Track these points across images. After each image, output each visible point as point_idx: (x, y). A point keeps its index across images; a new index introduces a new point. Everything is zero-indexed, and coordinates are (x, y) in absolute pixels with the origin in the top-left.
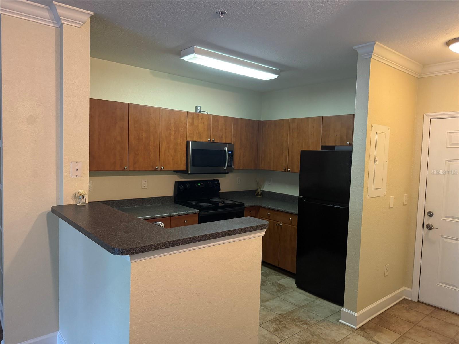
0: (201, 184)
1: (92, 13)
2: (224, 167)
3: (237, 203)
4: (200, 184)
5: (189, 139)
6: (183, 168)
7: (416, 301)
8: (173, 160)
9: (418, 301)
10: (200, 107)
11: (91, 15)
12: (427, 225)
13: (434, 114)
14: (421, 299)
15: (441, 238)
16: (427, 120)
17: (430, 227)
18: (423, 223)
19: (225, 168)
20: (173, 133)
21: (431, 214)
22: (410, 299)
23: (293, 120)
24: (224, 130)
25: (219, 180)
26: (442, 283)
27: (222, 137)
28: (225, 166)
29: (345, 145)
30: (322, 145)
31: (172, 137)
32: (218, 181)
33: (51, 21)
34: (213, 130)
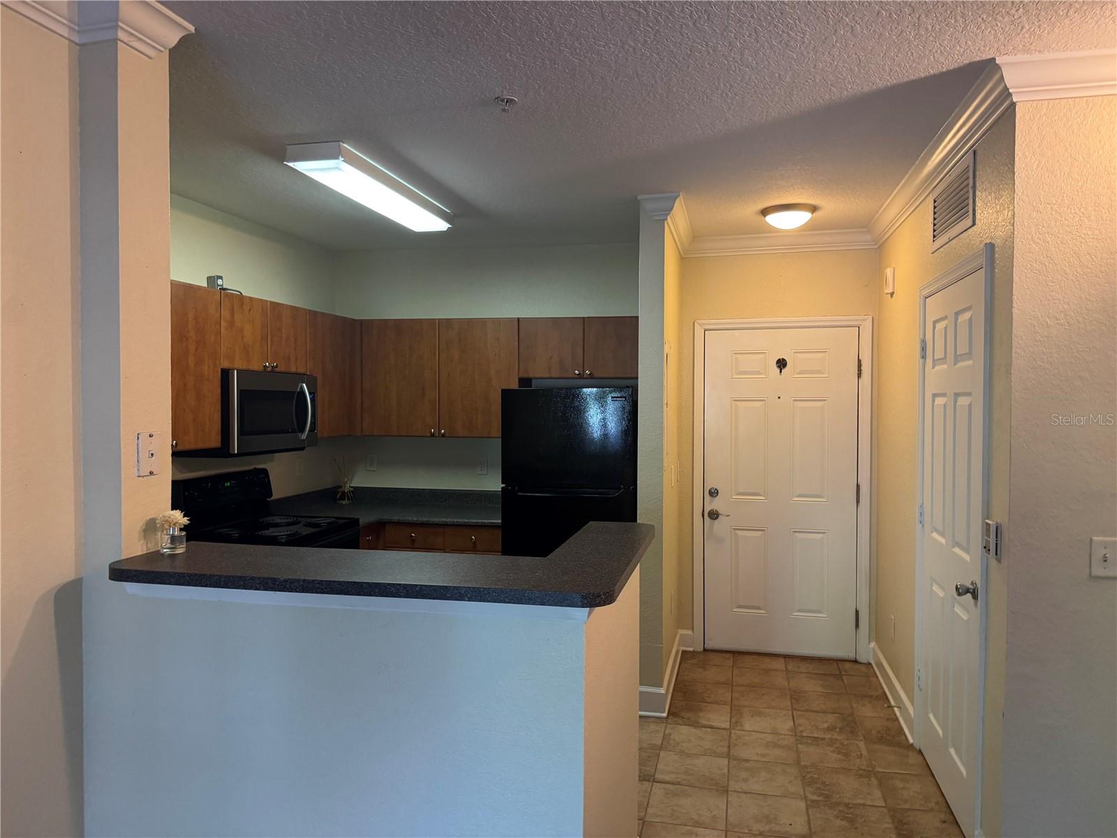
0: (231, 483)
1: (192, 29)
2: (299, 434)
3: (341, 522)
4: (229, 484)
5: (226, 365)
6: (214, 441)
7: (702, 649)
8: (194, 420)
9: (705, 650)
10: (221, 278)
11: (188, 33)
12: (709, 513)
13: (711, 323)
14: (709, 645)
15: (733, 531)
16: (699, 332)
17: (714, 515)
18: (701, 511)
19: (304, 436)
20: (192, 348)
21: (714, 493)
22: (691, 649)
23: (448, 322)
24: (292, 340)
25: (267, 469)
26: (740, 607)
27: (289, 358)
28: (302, 431)
29: (570, 376)
30: (521, 376)
31: (191, 359)
32: (265, 471)
33: (65, 22)
34: (272, 340)
